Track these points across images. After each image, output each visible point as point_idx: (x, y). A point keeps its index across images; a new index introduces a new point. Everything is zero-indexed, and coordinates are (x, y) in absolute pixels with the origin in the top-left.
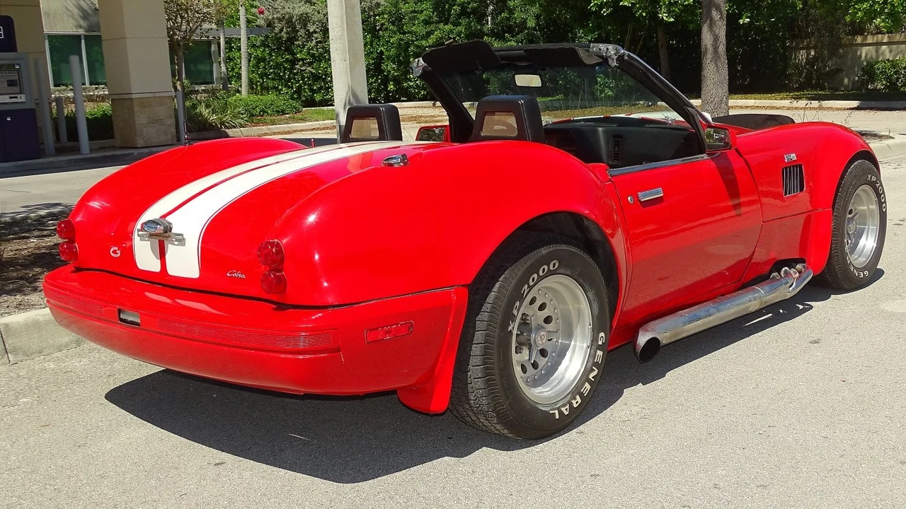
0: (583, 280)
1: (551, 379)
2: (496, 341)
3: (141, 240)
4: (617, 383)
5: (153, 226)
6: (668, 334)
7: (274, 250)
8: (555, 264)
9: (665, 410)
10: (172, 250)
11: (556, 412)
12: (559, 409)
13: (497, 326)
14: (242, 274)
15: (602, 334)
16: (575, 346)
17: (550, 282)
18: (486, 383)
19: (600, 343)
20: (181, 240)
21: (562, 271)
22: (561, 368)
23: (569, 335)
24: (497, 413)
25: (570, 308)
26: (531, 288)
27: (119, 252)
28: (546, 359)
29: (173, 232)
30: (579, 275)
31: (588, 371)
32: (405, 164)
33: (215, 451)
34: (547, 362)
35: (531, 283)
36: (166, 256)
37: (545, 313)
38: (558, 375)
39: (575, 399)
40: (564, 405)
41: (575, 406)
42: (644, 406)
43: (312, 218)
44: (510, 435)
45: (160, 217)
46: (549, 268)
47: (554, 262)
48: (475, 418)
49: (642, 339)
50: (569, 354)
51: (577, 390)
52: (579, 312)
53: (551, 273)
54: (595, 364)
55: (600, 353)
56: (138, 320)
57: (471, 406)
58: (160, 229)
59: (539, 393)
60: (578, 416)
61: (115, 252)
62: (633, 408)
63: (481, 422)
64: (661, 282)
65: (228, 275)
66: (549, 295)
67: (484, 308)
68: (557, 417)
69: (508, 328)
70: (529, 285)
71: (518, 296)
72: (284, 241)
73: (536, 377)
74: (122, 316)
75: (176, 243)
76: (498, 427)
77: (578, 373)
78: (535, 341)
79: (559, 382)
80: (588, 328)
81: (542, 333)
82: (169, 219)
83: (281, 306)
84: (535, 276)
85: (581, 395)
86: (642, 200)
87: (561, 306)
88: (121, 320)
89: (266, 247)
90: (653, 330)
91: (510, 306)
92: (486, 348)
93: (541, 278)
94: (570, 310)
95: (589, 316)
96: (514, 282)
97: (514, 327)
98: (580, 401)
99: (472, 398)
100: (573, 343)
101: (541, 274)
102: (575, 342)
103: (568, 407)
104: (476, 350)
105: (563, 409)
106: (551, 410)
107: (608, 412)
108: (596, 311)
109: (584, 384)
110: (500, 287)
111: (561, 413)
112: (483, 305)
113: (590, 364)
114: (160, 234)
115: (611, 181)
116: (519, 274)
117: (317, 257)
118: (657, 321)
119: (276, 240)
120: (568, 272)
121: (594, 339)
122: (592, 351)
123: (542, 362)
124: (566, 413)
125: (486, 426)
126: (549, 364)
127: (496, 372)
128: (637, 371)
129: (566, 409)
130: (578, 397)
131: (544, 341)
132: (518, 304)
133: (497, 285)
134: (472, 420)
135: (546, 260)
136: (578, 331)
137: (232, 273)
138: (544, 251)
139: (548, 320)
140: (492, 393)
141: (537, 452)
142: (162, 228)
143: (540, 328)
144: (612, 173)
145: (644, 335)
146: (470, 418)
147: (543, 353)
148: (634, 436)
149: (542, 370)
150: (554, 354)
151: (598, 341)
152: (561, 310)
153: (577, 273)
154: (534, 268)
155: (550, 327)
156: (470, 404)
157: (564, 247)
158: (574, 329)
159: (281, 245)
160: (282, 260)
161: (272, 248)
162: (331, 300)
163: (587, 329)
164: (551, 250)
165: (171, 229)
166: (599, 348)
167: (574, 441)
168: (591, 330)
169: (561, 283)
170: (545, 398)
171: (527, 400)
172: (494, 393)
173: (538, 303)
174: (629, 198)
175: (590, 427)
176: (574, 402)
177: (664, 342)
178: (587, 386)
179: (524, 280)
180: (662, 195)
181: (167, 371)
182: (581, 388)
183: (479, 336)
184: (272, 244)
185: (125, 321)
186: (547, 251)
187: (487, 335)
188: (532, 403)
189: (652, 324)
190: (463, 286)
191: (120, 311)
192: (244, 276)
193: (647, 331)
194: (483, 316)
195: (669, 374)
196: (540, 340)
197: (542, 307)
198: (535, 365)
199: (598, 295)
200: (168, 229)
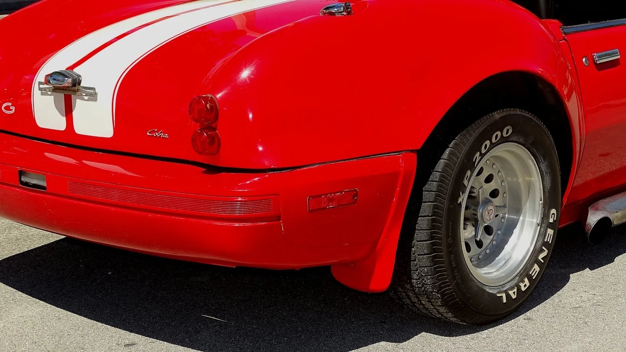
0: (535, 148)
1: (497, 259)
2: (445, 213)
3: (42, 94)
4: (561, 268)
5: (61, 78)
6: (619, 214)
7: (208, 106)
8: (508, 131)
9: (618, 296)
10: (80, 106)
11: (504, 295)
12: (506, 292)
13: (447, 197)
14: (164, 133)
15: (554, 211)
16: (524, 221)
17: (501, 151)
18: (433, 261)
19: (551, 221)
20: (92, 95)
21: (514, 139)
22: (508, 248)
23: (518, 211)
24: (443, 295)
25: (520, 180)
26: (482, 156)
27: (13, 108)
28: (491, 237)
29: (81, 85)
30: (533, 144)
31: (537, 251)
32: (349, 13)
33: (123, 332)
34: (492, 240)
35: (483, 151)
36: (73, 113)
37: (492, 186)
38: (505, 255)
39: (523, 281)
40: (512, 288)
41: (523, 289)
42: (594, 292)
43: (245, 74)
44: (454, 319)
45: (67, 69)
46: (502, 135)
47: (508, 127)
48: (416, 300)
49: (593, 219)
50: (516, 231)
51: (525, 273)
52: (529, 186)
53: (504, 140)
54: (545, 244)
55: (550, 232)
56: (44, 184)
57: (412, 286)
58: (68, 81)
59: (486, 273)
60: (526, 300)
61: (7, 108)
62: (583, 295)
63: (421, 304)
64: (603, 158)
65: (148, 134)
66: (497, 166)
67: (431, 178)
68: (505, 301)
69: (457, 200)
70: (481, 152)
71: (468, 164)
72: (219, 96)
73: (480, 257)
74: (24, 179)
75: (86, 98)
76: (442, 310)
77: (527, 253)
78: (482, 216)
79: (505, 263)
80: (539, 203)
81: (490, 208)
82: (77, 70)
83: (212, 169)
84: (488, 143)
85: (530, 278)
86: (598, 62)
87: (510, 179)
88: (22, 183)
89: (199, 102)
90: (604, 209)
91: (461, 175)
92: (433, 221)
93: (493, 146)
94: (519, 183)
95: (540, 190)
96: (465, 149)
97: (463, 199)
98: (528, 284)
99: (415, 276)
100: (521, 218)
101: (494, 141)
102: (524, 217)
103: (515, 290)
104: (423, 223)
105: (511, 293)
106: (499, 293)
107: (556, 298)
108: (548, 185)
109: (532, 266)
110: (450, 154)
111: (508, 296)
112: (431, 173)
113: (540, 243)
114: (68, 87)
115: (564, 39)
116: (472, 139)
117: (251, 116)
118: (607, 200)
119: (209, 95)
120: (521, 140)
121: (545, 216)
122: (542, 229)
123: (487, 240)
124: (514, 297)
125: (427, 309)
126: (494, 243)
127: (444, 248)
128: (582, 255)
129: (514, 293)
130: (526, 280)
131: (492, 216)
132: (469, 173)
133: (447, 152)
134: (411, 302)
135: (499, 126)
136: (527, 207)
137: (153, 132)
138: (497, 115)
139: (494, 194)
140: (438, 272)
141: (484, 338)
142: (70, 80)
143: (487, 202)
144: (566, 31)
145: (594, 214)
146: (410, 299)
147: (488, 230)
148: (589, 324)
149: (486, 249)
150: (499, 232)
151: (548, 218)
152: (508, 182)
153: (530, 142)
154: (486, 135)
155: (497, 201)
156: (411, 283)
157: (518, 112)
158: (523, 205)
159: (216, 100)
160: (216, 118)
161: (206, 103)
162: (267, 163)
163: (537, 205)
164: (504, 114)
165: (79, 83)
166: (550, 226)
167: (522, 327)
168: (541, 206)
169: (512, 152)
170: (492, 280)
171: (474, 281)
172: (441, 271)
173: (485, 174)
174: (584, 60)
175: (539, 312)
176: (522, 285)
177: (616, 222)
178: (536, 268)
179: (476, 147)
180: (619, 57)
181: (68, 240)
182: (530, 269)
183: (426, 208)
184: (206, 99)
185: (26, 184)
186: (501, 115)
187: (435, 207)
188: (479, 284)
189: (602, 203)
190: (412, 151)
191: (21, 173)
192: (166, 136)
193: (597, 209)
194: (432, 185)
195: (618, 259)
196: (487, 215)
197: (489, 179)
198: (479, 244)
199: (551, 166)
200: (77, 82)
